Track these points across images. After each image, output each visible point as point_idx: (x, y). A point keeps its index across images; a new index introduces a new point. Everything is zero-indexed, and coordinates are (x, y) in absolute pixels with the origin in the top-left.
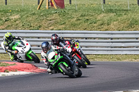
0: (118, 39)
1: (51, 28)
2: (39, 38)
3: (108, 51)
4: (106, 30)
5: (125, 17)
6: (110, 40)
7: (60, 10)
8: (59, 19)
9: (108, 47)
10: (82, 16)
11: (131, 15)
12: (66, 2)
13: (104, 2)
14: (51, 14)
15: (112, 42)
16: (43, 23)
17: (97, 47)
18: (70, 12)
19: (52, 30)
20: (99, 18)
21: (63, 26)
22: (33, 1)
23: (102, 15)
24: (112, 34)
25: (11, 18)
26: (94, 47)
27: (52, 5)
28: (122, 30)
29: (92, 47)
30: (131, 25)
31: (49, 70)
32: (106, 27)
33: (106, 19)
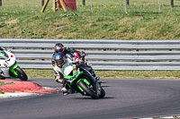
0: (146, 50)
1: (59, 36)
2: (43, 49)
3: (133, 65)
4: (131, 39)
5: (155, 21)
6: (135, 52)
7: (71, 13)
8: (69, 24)
9: (133, 61)
10: (99, 20)
11: (162, 20)
12: (79, 2)
13: (128, 3)
14: (59, 18)
15: (138, 54)
16: (49, 29)
17: (119, 60)
18: (84, 16)
19: (60, 38)
20: (121, 23)
21: (75, 33)
22: (36, 2)
23: (125, 19)
24: (138, 44)
25: (7, 22)
26: (115, 60)
27: (60, 7)
28: (152, 39)
29: (112, 60)
30: (163, 32)
31: (64, 89)
32: (130, 35)
33: (130, 25)
